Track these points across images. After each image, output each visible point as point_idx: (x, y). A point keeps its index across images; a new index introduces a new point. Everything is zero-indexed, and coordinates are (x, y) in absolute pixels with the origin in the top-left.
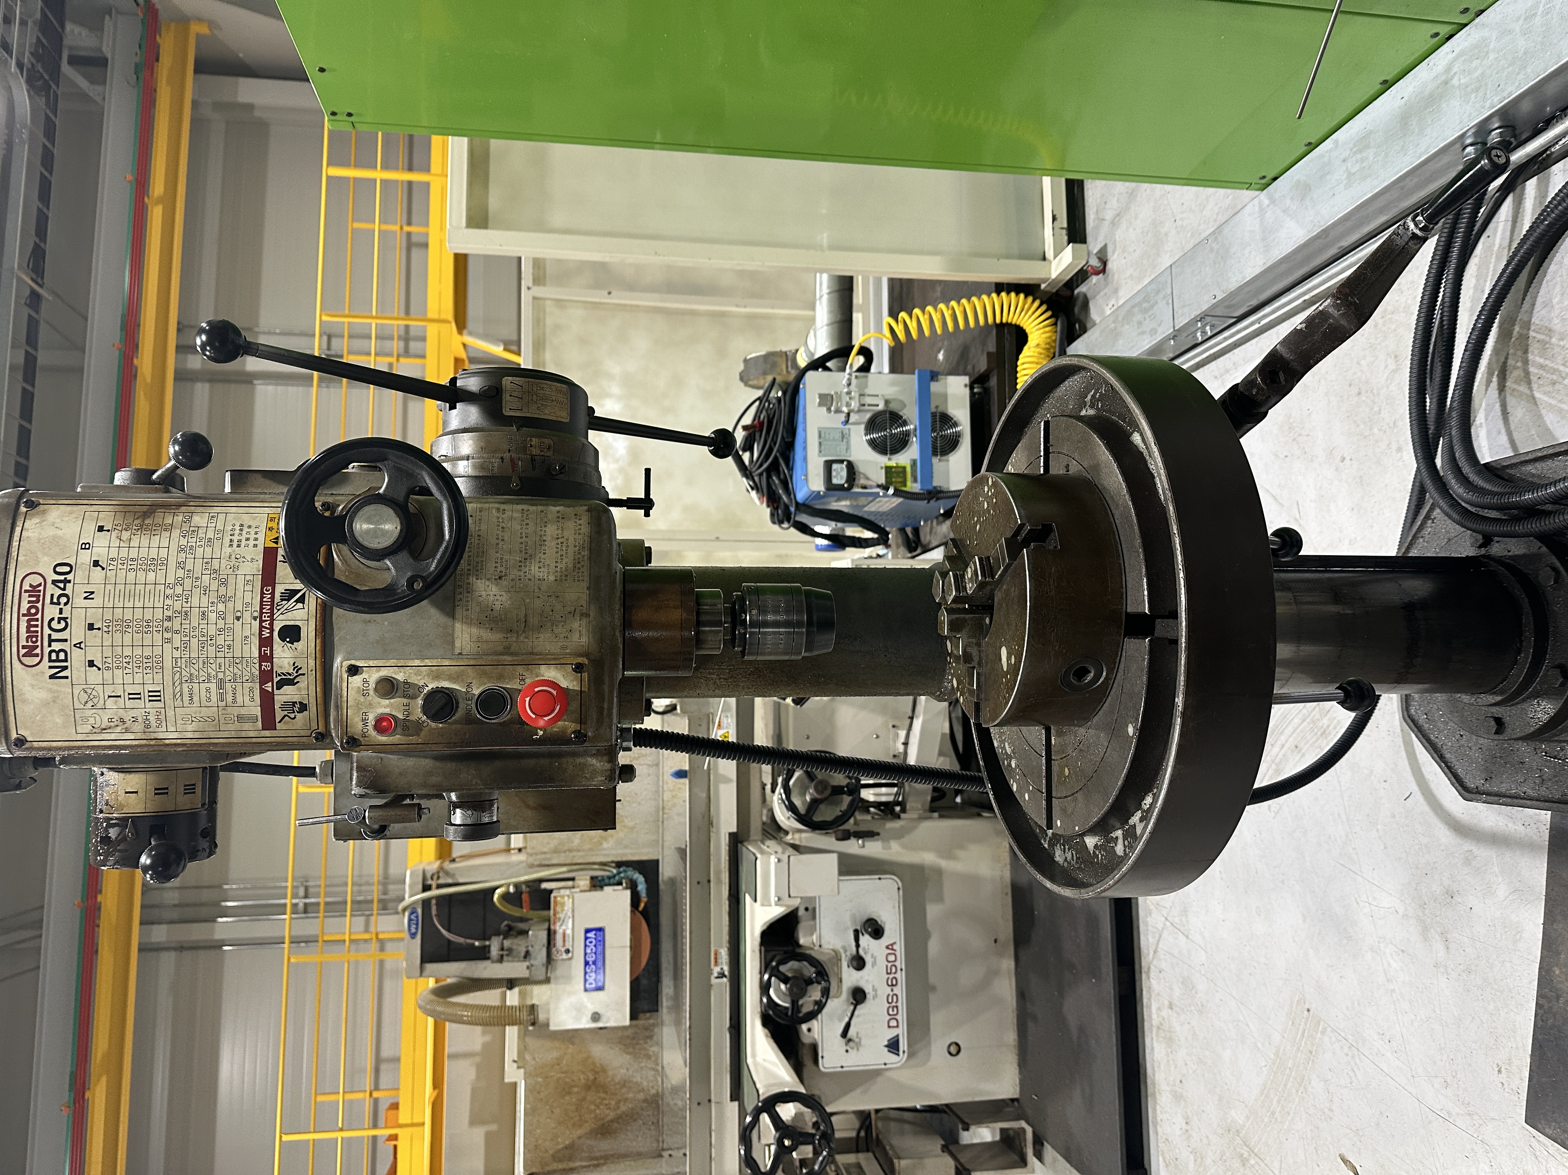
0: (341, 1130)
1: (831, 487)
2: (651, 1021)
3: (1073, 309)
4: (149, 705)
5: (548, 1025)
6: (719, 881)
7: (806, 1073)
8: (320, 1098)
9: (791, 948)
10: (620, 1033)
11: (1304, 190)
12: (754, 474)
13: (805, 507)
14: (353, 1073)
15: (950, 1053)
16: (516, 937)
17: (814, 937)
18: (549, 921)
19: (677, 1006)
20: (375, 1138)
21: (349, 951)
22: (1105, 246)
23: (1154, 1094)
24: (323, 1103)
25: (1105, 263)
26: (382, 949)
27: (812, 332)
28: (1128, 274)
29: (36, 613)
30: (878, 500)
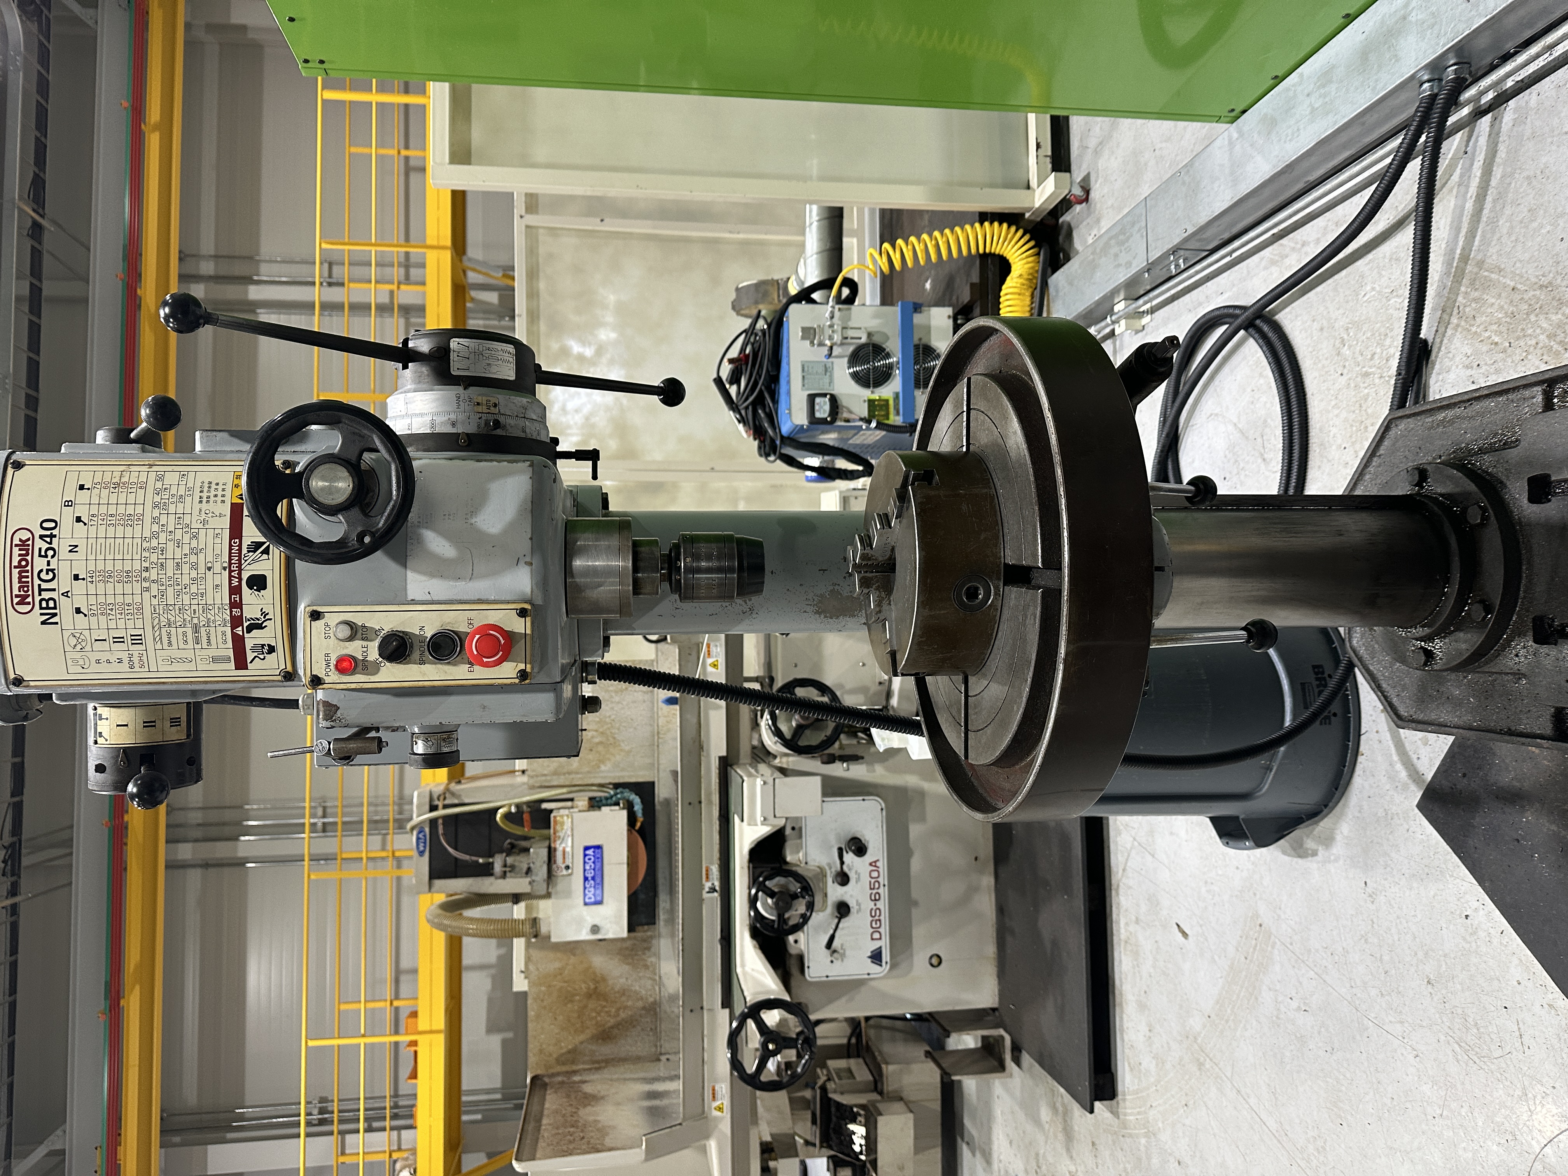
0: (364, 1036)
1: (814, 421)
2: (649, 933)
3: (1058, 240)
4: (132, 647)
5: (549, 937)
6: (710, 802)
7: (793, 983)
8: (343, 1007)
9: (778, 865)
10: (619, 944)
11: (1271, 123)
12: (740, 408)
13: (790, 440)
14: (373, 984)
15: (932, 965)
16: (518, 854)
17: (801, 855)
18: (549, 839)
19: (671, 921)
20: (396, 1044)
21: (366, 869)
22: (1088, 174)
23: (1121, 1005)
24: (347, 1011)
25: (1087, 192)
26: (399, 867)
27: (802, 261)
28: (1110, 203)
29: (27, 565)
30: (862, 432)
